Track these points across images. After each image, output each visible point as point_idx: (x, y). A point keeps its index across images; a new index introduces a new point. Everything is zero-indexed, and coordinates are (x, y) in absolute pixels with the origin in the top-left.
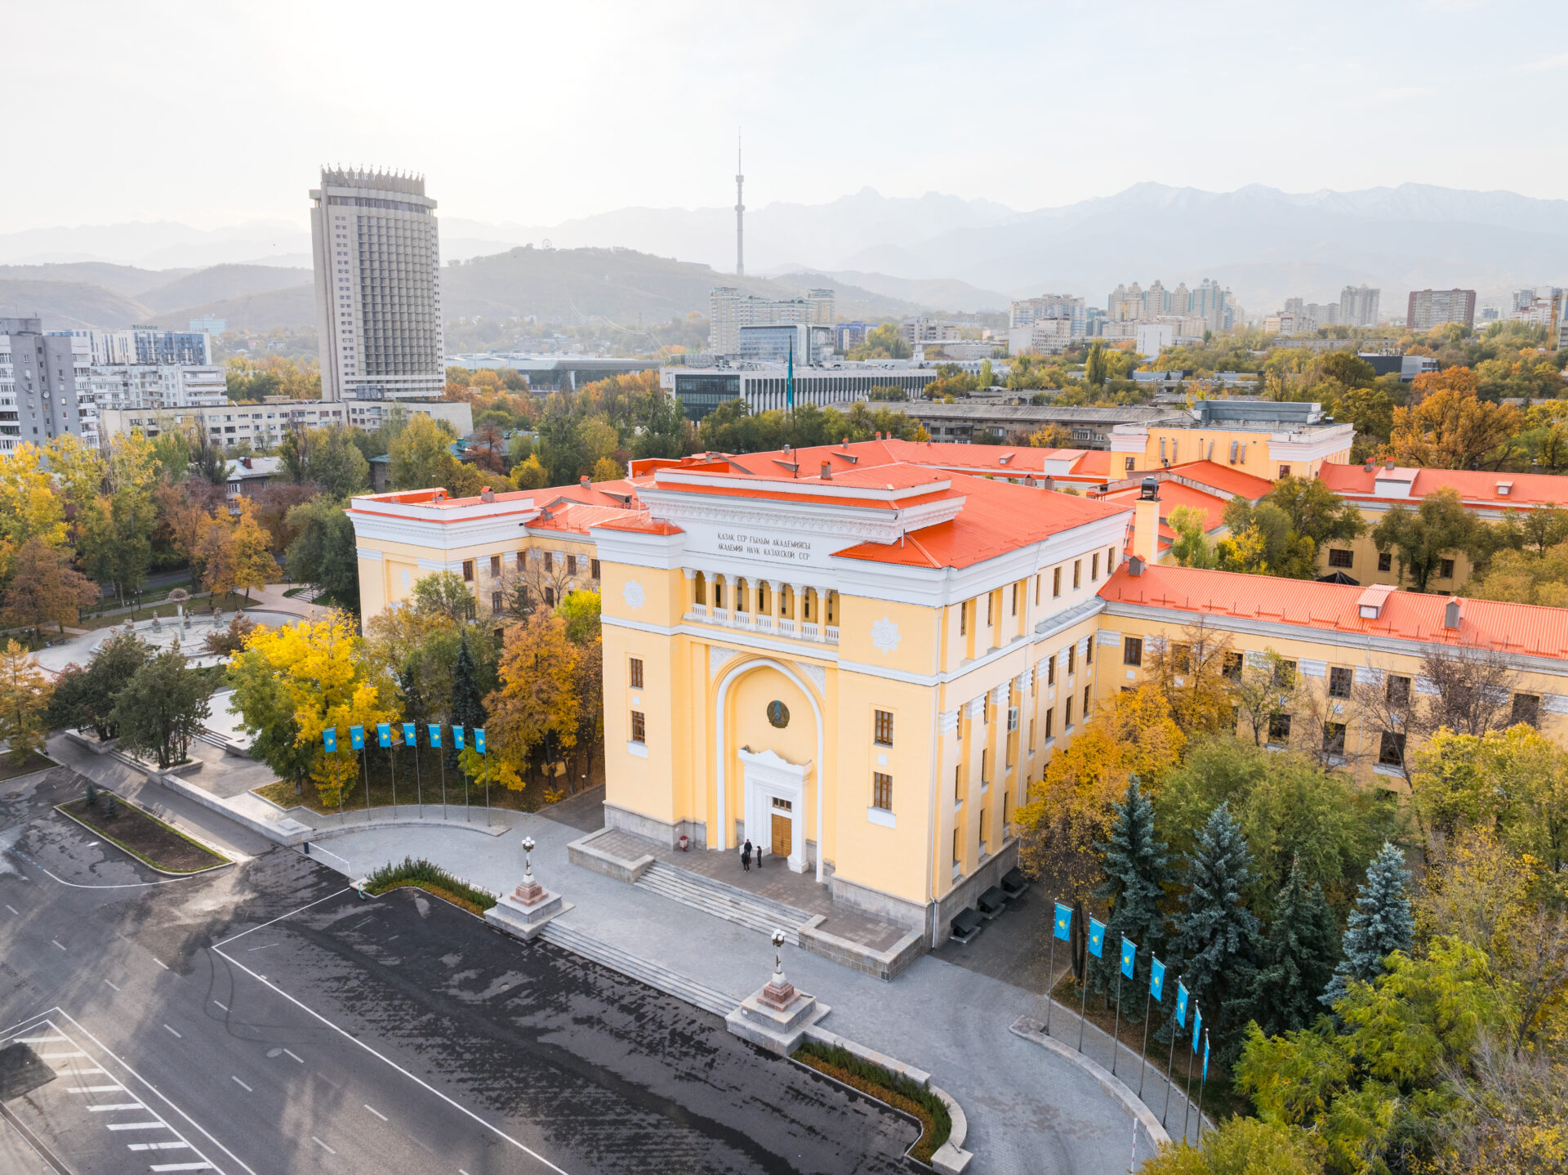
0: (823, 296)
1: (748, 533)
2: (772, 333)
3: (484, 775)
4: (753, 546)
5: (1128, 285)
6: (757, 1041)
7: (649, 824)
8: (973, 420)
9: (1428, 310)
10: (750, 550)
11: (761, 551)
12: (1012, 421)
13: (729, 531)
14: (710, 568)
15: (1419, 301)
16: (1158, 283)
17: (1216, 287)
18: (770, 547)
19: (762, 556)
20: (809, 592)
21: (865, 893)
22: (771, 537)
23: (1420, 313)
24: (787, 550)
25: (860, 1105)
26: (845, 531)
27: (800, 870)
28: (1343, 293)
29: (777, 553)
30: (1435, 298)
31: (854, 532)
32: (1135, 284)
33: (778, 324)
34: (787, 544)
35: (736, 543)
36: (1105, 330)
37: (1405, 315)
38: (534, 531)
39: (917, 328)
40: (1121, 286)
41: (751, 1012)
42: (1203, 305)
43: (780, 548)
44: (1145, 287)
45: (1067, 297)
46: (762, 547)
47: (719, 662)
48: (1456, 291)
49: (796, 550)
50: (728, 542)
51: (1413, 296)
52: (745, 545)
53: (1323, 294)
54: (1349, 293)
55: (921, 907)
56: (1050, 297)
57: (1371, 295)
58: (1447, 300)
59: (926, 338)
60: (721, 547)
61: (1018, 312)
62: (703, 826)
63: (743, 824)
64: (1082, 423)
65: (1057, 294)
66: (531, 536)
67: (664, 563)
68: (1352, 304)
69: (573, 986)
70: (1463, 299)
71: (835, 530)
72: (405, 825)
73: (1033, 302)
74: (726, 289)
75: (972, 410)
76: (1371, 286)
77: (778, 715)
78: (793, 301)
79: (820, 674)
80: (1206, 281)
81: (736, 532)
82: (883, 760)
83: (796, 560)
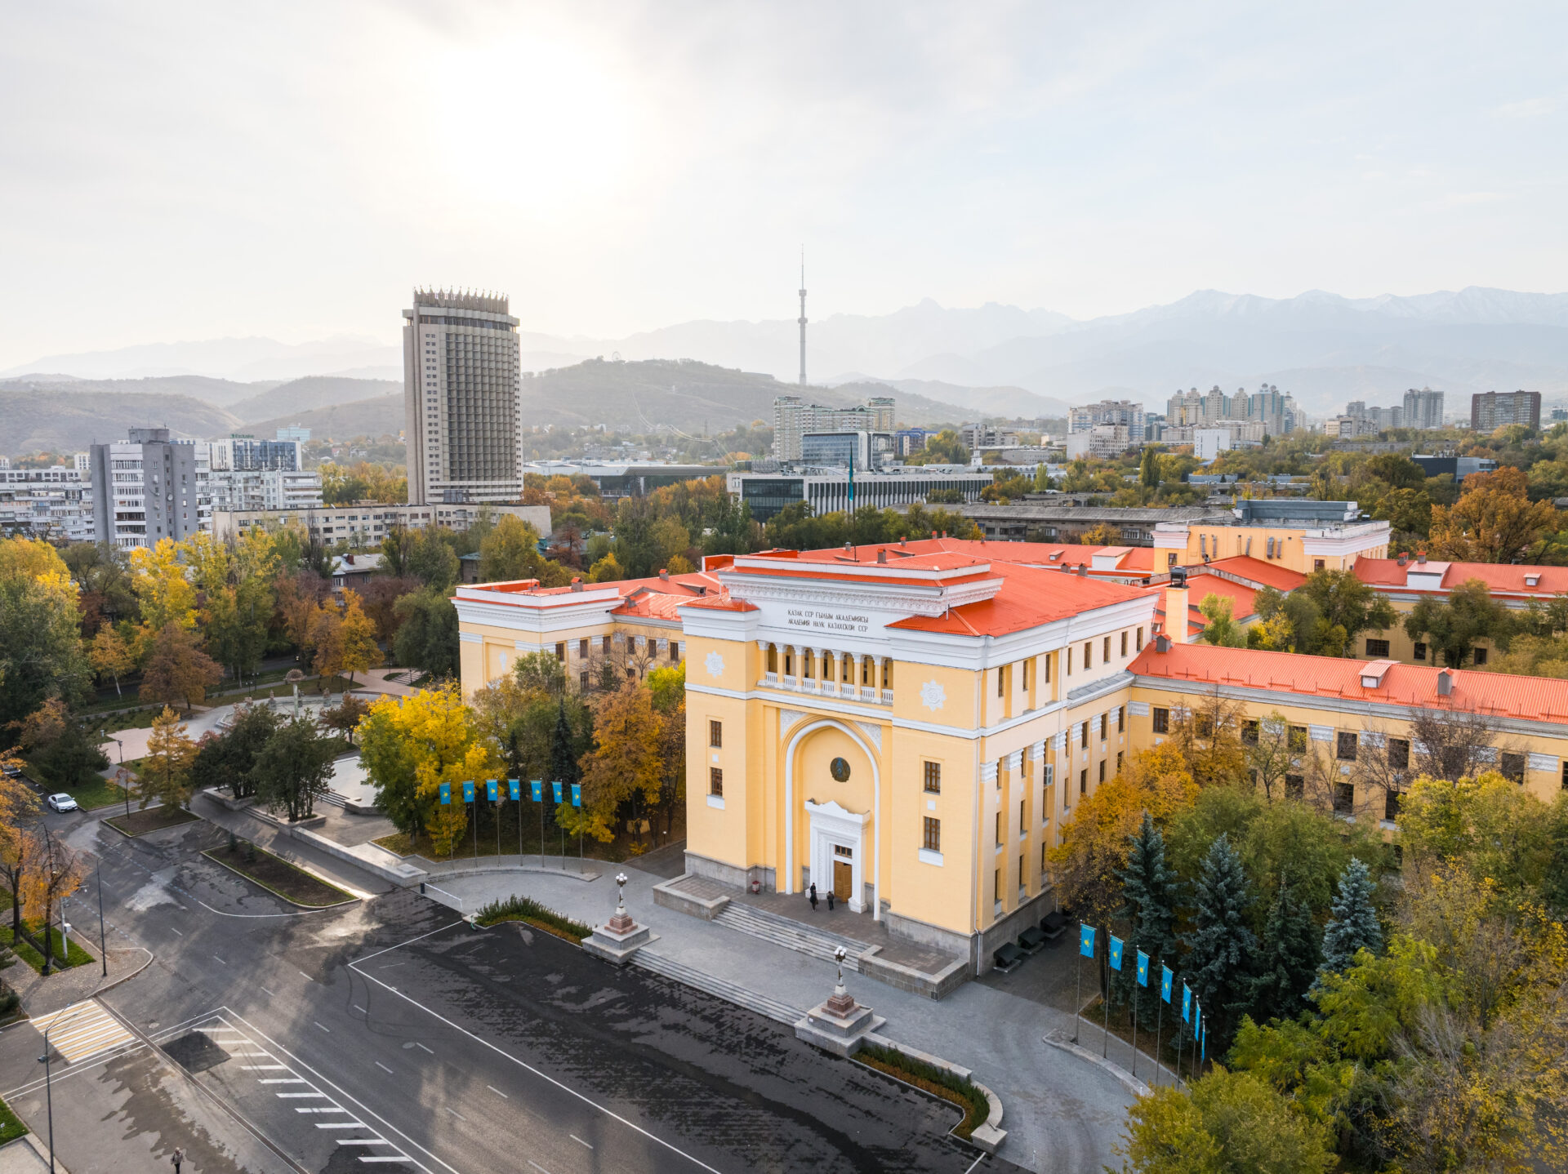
0: (883, 404)
1: (814, 609)
2: (834, 440)
3: (578, 827)
4: (819, 620)
5: (1186, 391)
6: (821, 1044)
7: (725, 870)
8: (1027, 520)
9: (1491, 412)
10: (816, 624)
11: (826, 625)
12: (1064, 522)
13: (798, 608)
14: (781, 640)
15: (1482, 404)
16: (1216, 389)
17: (1275, 392)
18: (834, 621)
19: (826, 629)
20: (867, 660)
21: (918, 926)
22: (835, 612)
23: (1483, 415)
24: (848, 623)
25: (911, 1095)
26: (897, 606)
27: (859, 911)
28: (1406, 396)
29: (839, 627)
30: (1499, 400)
31: (906, 607)
32: (1194, 389)
33: (840, 431)
34: (848, 619)
35: (804, 618)
36: (1163, 435)
37: (1468, 415)
38: (619, 618)
39: (975, 434)
40: (1180, 392)
41: (816, 1019)
42: (1262, 410)
43: (842, 622)
44: (1204, 392)
45: (1125, 403)
46: (826, 621)
47: (788, 723)
48: (1521, 393)
49: (856, 624)
50: (797, 618)
51: (1476, 398)
52: (812, 620)
53: (1386, 396)
54: (1412, 397)
55: (966, 937)
56: (1108, 403)
57: (1434, 399)
58: (1511, 402)
59: (985, 444)
60: (791, 622)
61: (1076, 418)
62: (773, 871)
63: (808, 870)
64: (1132, 523)
65: (1114, 400)
66: (615, 622)
67: (742, 637)
68: (1416, 406)
69: (660, 1000)
70: (1528, 402)
71: (889, 605)
72: (507, 871)
73: (1091, 408)
74: (789, 399)
75: (1026, 511)
76: (1435, 389)
77: (840, 770)
78: (854, 410)
79: (877, 731)
80: (1265, 386)
81: (804, 609)
82: (932, 805)
83: (856, 632)
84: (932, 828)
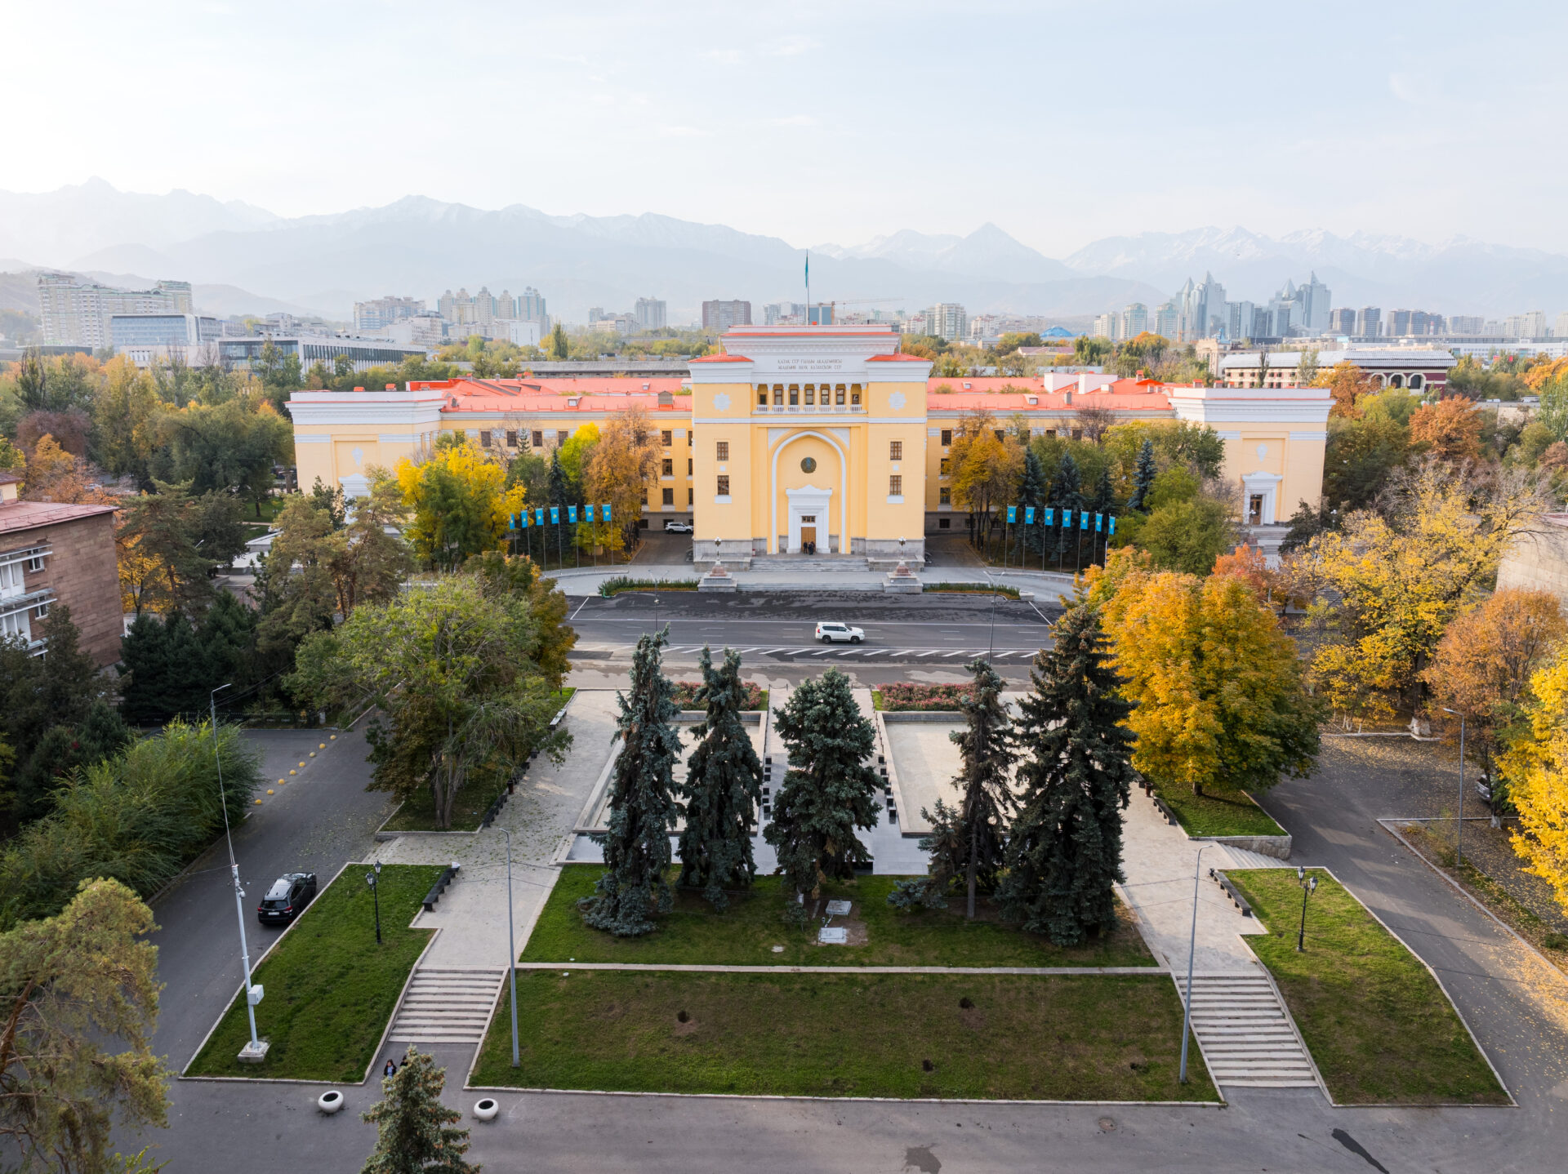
1: (800, 358)
2: (154, 323)
4: (803, 365)
5: (455, 291)
6: (904, 590)
7: (732, 545)
9: (717, 317)
10: (801, 368)
11: (809, 367)
13: (787, 358)
14: (770, 381)
15: (710, 310)
16: (484, 290)
17: (537, 297)
18: (816, 364)
19: (809, 370)
20: (840, 387)
21: (886, 543)
22: (816, 358)
23: (711, 319)
24: (826, 364)
26: (865, 350)
27: (827, 551)
28: (638, 304)
29: (819, 368)
30: (722, 307)
31: (871, 350)
32: (463, 290)
34: (826, 362)
35: (791, 364)
37: (700, 319)
38: (447, 415)
40: (448, 292)
41: (895, 580)
43: (822, 364)
44: (473, 293)
46: (809, 365)
47: (777, 436)
48: (736, 302)
49: (832, 365)
50: (786, 365)
51: (705, 305)
52: (797, 366)
54: (642, 304)
55: (920, 541)
56: (391, 298)
57: (659, 306)
58: (730, 309)
60: (780, 368)
62: (765, 540)
65: (397, 296)
67: (748, 380)
68: (646, 313)
70: (742, 309)
71: (859, 350)
73: (378, 303)
74: (60, 277)
76: (659, 298)
77: (808, 466)
78: (148, 292)
79: (846, 432)
80: (529, 288)
81: (790, 358)
82: (896, 468)
83: (833, 370)
84: (896, 481)
